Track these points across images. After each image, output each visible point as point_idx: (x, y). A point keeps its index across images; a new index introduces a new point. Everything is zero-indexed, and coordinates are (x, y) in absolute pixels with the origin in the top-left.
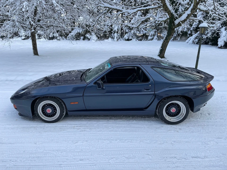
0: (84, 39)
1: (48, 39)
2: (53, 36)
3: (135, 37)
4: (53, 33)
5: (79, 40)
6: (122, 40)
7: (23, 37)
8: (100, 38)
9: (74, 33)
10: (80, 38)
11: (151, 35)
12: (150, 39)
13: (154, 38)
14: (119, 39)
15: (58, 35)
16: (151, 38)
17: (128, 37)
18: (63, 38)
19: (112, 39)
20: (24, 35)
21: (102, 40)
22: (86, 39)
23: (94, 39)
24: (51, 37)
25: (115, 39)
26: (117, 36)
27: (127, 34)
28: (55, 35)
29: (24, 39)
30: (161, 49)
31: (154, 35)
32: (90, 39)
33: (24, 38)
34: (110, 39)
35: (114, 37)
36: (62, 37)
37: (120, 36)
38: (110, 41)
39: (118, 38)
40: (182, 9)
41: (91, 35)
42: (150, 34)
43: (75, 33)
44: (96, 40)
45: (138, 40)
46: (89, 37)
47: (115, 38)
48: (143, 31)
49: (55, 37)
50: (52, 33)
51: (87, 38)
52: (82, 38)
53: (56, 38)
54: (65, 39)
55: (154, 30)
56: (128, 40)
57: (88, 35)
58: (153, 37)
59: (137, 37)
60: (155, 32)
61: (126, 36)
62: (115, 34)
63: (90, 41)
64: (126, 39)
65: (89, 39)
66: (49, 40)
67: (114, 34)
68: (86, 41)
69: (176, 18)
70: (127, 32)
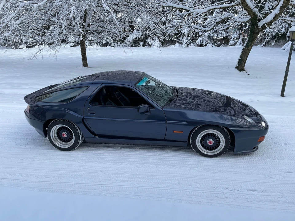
0: (143, 46)
1: (100, 46)
2: (107, 42)
3: (211, 42)
4: (107, 38)
5: (138, 46)
6: (193, 45)
7: (72, 44)
8: (164, 43)
9: (131, 38)
10: (139, 44)
11: (233, 39)
12: (231, 44)
13: (237, 43)
14: (189, 45)
15: (112, 41)
16: (234, 42)
17: (201, 41)
19: (180, 45)
20: (73, 41)
21: (167, 46)
22: (146, 45)
23: (156, 45)
24: (104, 42)
25: (184, 45)
26: (187, 41)
27: (200, 37)
28: (109, 40)
29: (73, 46)
30: (240, 59)
31: (238, 39)
32: (152, 45)
34: (177, 44)
35: (182, 42)
36: (117, 43)
37: (190, 41)
38: (177, 48)
39: (188, 43)
40: (268, 7)
41: (153, 40)
42: (233, 37)
43: (134, 38)
44: (159, 47)
45: (215, 45)
46: (150, 43)
47: (184, 43)
48: (221, 33)
49: (109, 43)
51: (147, 43)
52: (142, 43)
53: (111, 44)
54: (120, 45)
55: (238, 32)
56: (201, 45)
57: (148, 40)
58: (236, 41)
59: (214, 42)
60: (240, 34)
61: (199, 41)
62: (184, 38)
63: (151, 47)
64: (199, 44)
65: (150, 46)
66: (102, 47)
67: (182, 38)
68: (147, 48)
69: (260, 19)
70: (201, 34)
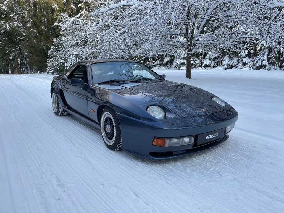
1: (253, 69)
2: (261, 65)
4: (262, 61)
15: (267, 64)
18: (275, 68)
20: (227, 64)
24: (257, 65)
28: (263, 63)
29: (226, 69)
33: (226, 67)
49: (263, 66)
50: (260, 61)
53: (265, 67)
54: (279, 69)
